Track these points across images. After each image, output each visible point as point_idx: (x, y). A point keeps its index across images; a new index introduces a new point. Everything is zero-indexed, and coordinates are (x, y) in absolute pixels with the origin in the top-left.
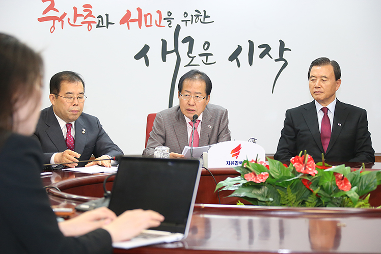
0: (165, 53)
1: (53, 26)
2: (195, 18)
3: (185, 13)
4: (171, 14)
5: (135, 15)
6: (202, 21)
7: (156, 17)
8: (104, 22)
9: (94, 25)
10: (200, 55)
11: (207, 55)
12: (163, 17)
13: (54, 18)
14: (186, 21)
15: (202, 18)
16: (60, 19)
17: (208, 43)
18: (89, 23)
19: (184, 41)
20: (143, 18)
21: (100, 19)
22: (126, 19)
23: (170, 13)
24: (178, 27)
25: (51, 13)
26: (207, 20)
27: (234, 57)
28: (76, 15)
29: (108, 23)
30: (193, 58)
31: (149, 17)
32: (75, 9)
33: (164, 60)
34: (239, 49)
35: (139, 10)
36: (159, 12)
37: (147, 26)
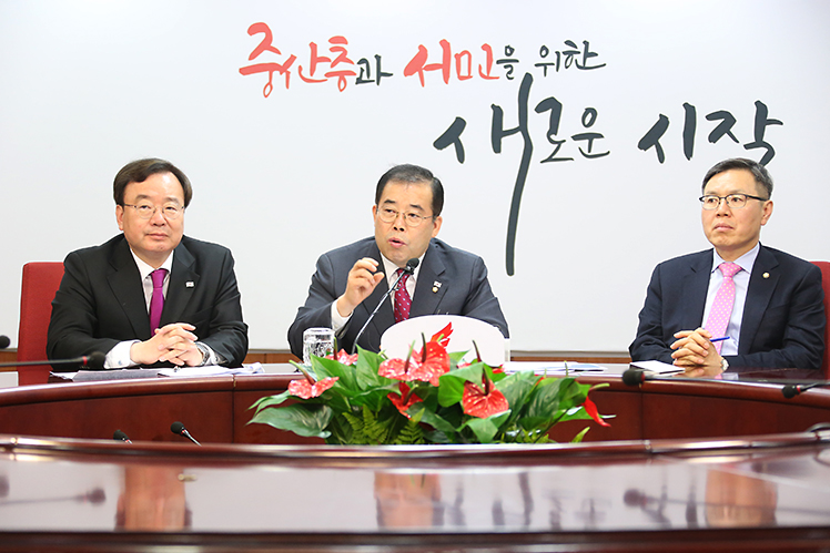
0: (498, 134)
1: (270, 83)
2: (563, 57)
3: (544, 48)
4: (512, 50)
5: (435, 56)
6: (581, 64)
7: (480, 58)
8: (372, 72)
9: (351, 80)
10: (576, 138)
11: (591, 137)
12: (496, 58)
13: (271, 67)
14: (545, 65)
15: (579, 57)
16: (284, 69)
17: (593, 111)
18: (342, 75)
19: (540, 108)
20: (453, 61)
21: (364, 66)
22: (417, 65)
23: (510, 50)
24: (528, 80)
25: (266, 57)
26: (590, 62)
27: (651, 140)
28: (315, 60)
29: (380, 74)
30: (559, 143)
31: (464, 59)
32: (313, 46)
33: (497, 148)
34: (662, 124)
35: (445, 45)
36: (486, 47)
37: (461, 78)
